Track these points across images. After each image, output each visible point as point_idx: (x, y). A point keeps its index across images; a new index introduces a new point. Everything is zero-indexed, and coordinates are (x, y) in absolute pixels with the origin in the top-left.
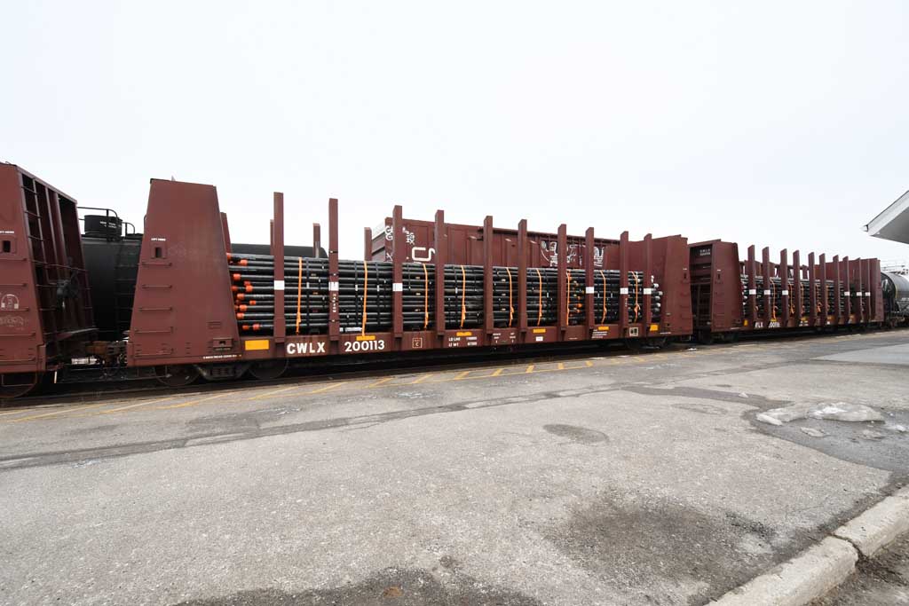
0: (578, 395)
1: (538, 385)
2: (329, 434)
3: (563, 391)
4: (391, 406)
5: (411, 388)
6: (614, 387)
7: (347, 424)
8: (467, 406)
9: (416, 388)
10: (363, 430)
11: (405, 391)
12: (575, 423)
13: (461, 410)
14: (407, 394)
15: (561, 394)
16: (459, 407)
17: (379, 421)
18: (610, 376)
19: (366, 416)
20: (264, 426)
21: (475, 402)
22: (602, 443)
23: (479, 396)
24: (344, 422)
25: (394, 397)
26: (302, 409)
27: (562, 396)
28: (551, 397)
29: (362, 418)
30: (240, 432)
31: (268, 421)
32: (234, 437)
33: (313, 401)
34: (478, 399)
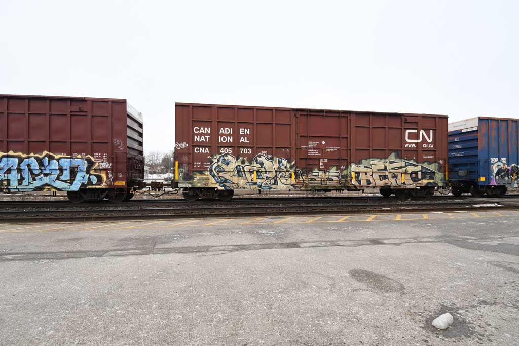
0: (399, 244)
1: (369, 232)
3: (389, 239)
4: (246, 240)
6: (438, 239)
8: (300, 245)
9: (274, 227)
10: (213, 257)
11: (265, 228)
12: (381, 271)
13: (294, 247)
14: (264, 232)
15: (385, 241)
16: (295, 245)
17: (229, 251)
18: (439, 229)
19: (224, 246)
20: (157, 246)
21: (309, 242)
22: (395, 294)
23: (316, 238)
24: (207, 249)
25: (253, 233)
26: (189, 237)
27: (385, 244)
28: (375, 244)
29: (221, 247)
30: (140, 249)
31: (163, 243)
32: (134, 253)
33: (200, 231)
34: (314, 240)
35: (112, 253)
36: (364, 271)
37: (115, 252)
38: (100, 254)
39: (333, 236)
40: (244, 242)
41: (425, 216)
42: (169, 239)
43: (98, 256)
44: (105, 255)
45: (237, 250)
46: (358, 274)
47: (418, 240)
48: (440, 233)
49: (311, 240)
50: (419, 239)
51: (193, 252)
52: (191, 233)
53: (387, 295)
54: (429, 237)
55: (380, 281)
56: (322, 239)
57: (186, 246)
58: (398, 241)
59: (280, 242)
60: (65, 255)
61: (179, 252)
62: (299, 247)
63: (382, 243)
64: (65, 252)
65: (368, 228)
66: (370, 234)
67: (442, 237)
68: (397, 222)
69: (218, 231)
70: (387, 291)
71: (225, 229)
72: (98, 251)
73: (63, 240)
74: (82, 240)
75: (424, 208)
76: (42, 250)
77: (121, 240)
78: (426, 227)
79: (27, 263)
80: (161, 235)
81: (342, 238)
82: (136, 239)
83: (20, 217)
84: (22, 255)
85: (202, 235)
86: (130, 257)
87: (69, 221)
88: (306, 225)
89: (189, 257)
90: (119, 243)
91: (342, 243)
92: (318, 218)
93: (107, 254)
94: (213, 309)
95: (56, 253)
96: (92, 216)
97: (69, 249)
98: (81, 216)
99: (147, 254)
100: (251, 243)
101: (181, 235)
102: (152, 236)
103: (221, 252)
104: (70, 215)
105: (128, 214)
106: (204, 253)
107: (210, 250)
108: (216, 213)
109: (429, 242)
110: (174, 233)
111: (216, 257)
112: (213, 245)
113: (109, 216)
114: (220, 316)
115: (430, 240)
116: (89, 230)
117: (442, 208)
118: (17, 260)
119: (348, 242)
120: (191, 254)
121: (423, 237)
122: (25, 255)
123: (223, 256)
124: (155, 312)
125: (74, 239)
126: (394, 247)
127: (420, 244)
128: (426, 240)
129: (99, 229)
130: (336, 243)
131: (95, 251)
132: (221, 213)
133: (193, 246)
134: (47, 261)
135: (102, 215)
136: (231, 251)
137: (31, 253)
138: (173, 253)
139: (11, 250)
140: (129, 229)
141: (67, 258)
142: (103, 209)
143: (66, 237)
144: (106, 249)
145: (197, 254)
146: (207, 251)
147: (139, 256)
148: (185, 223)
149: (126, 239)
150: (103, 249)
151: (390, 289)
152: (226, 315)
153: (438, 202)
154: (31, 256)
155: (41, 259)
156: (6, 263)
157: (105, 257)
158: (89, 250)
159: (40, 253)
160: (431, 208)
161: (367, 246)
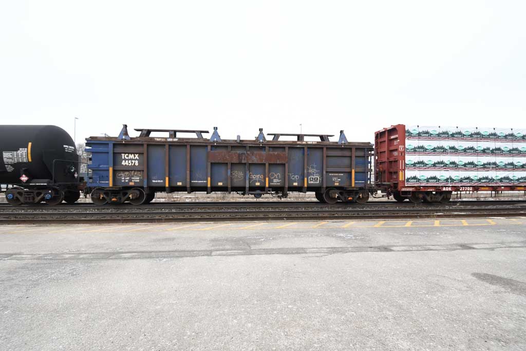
2: (296, 258)
4: (333, 243)
5: (344, 231)
7: (306, 253)
8: (392, 248)
9: (347, 231)
10: (318, 258)
11: (340, 232)
13: (387, 251)
14: (342, 235)
15: (475, 246)
16: (386, 249)
20: (252, 247)
21: (398, 246)
25: (333, 236)
34: (400, 244)
35: (218, 252)
37: (221, 252)
38: (209, 253)
40: (334, 245)
43: (208, 255)
45: (334, 252)
49: (398, 244)
52: (276, 235)
59: (368, 245)
60: (177, 254)
62: (391, 250)
64: (176, 251)
69: (297, 234)
71: (303, 232)
77: (212, 240)
93: (214, 253)
100: (341, 246)
107: (308, 252)
112: (304, 247)
131: (200, 251)
144: (208, 249)
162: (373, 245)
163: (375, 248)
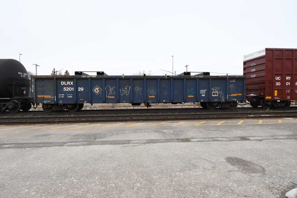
0: (261, 140)
1: (239, 132)
3: (254, 136)
4: (154, 136)
5: (171, 128)
6: (289, 137)
8: (191, 140)
9: (173, 128)
11: (167, 129)
12: (248, 158)
14: (166, 131)
16: (187, 140)
17: (143, 143)
18: (290, 130)
19: (140, 140)
20: (97, 140)
21: (197, 138)
22: (259, 174)
23: (201, 135)
24: (129, 142)
25: (159, 132)
26: (117, 134)
27: (251, 140)
28: (244, 140)
29: (138, 141)
30: (86, 142)
31: (100, 138)
32: (83, 144)
33: (124, 130)
34: (200, 137)
35: (69, 144)
36: (236, 158)
37: (71, 143)
38: (62, 144)
39: (214, 134)
40: (153, 138)
41: (280, 121)
42: (105, 136)
43: (60, 146)
44: (64, 145)
45: (149, 143)
46: (231, 160)
47: (274, 137)
48: (290, 133)
49: (198, 137)
50: (276, 137)
51: (119, 144)
52: (118, 132)
53: (253, 175)
54: (283, 135)
55: (247, 165)
56: (206, 136)
57: (115, 140)
58: (260, 138)
59: (177, 138)
60: (40, 145)
61: (111, 144)
62: (190, 141)
63: (249, 140)
64: (40, 143)
65: (239, 129)
66: (239, 133)
67: (292, 135)
68: (260, 125)
69: (136, 131)
70: (252, 172)
71: (140, 129)
72: (60, 143)
73: (38, 136)
74: (50, 136)
75: (279, 115)
76: (26, 142)
77: (74, 136)
78: (281, 128)
79: (17, 149)
80: (99, 133)
81: (220, 136)
82: (84, 135)
83: (11, 121)
84: (14, 145)
85: (125, 133)
86: (80, 146)
87: (41, 124)
88: (195, 127)
89: (118, 147)
90: (73, 138)
91: (220, 139)
92: (203, 122)
93: (66, 145)
94: (134, 181)
95: (35, 143)
96: (56, 121)
97: (42, 141)
98: (49, 120)
99: (91, 145)
100: (157, 139)
101: (112, 133)
102: (93, 133)
103: (138, 144)
104: (42, 120)
105: (78, 119)
106: (127, 145)
107: (131, 143)
108: (134, 118)
109: (283, 139)
110: (107, 131)
111: (135, 147)
112: (132, 139)
113: (66, 120)
114: (139, 185)
115: (284, 137)
116: (54, 129)
117: (292, 115)
118: (11, 148)
119: (224, 138)
120: (119, 145)
121: (279, 136)
122: (16, 145)
123: (140, 147)
124: (97, 182)
125: (45, 135)
126: (258, 142)
127: (277, 140)
128: (280, 137)
129: (60, 128)
130: (216, 139)
131: (59, 143)
132: (137, 119)
133: (120, 140)
134: (29, 149)
135: (62, 120)
136: (144, 144)
137: (19, 144)
138: (107, 144)
139: (7, 142)
140: (79, 129)
141: (41, 147)
142: (62, 116)
143: (40, 134)
144: (65, 142)
145: (123, 145)
146: (129, 143)
147: (86, 146)
148: (114, 125)
149: (77, 135)
150: (63, 141)
151: (254, 171)
152: (143, 185)
153: (289, 111)
154: (20, 146)
155: (25, 147)
156: (5, 150)
157: (65, 147)
158: (55, 142)
159: (25, 144)
160: (284, 115)
161: (238, 141)
162: (180, 138)
163: (181, 139)
